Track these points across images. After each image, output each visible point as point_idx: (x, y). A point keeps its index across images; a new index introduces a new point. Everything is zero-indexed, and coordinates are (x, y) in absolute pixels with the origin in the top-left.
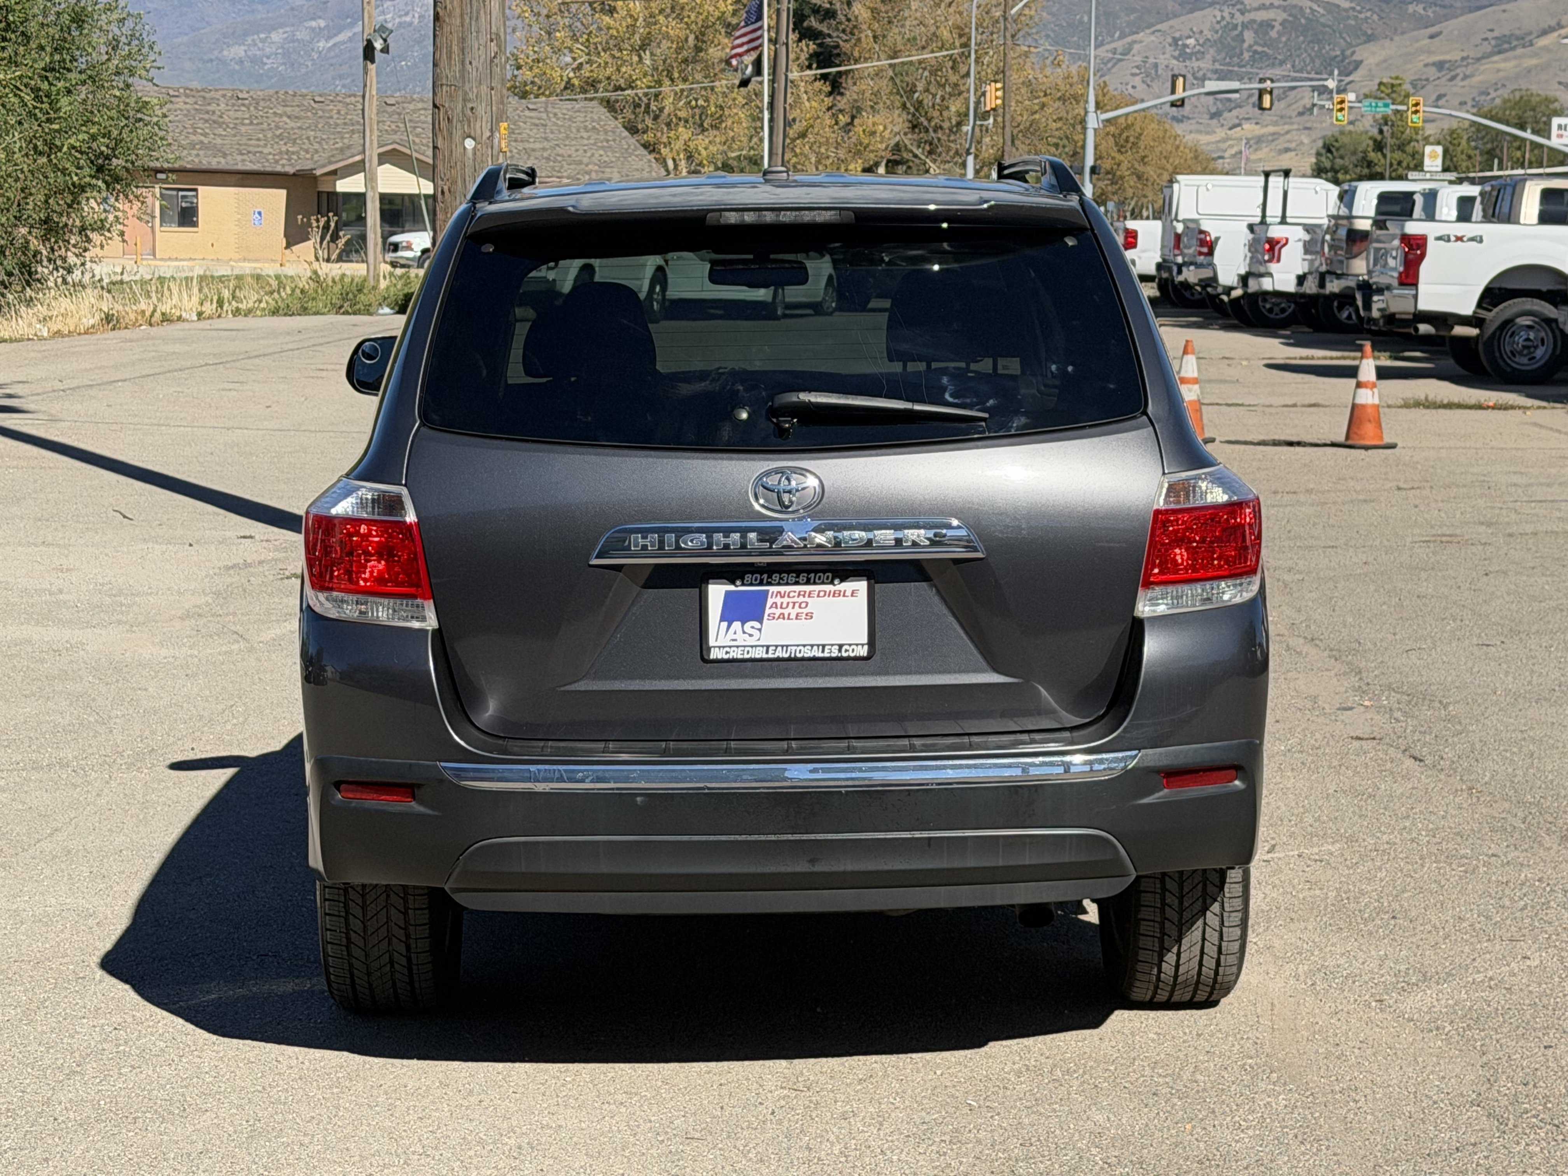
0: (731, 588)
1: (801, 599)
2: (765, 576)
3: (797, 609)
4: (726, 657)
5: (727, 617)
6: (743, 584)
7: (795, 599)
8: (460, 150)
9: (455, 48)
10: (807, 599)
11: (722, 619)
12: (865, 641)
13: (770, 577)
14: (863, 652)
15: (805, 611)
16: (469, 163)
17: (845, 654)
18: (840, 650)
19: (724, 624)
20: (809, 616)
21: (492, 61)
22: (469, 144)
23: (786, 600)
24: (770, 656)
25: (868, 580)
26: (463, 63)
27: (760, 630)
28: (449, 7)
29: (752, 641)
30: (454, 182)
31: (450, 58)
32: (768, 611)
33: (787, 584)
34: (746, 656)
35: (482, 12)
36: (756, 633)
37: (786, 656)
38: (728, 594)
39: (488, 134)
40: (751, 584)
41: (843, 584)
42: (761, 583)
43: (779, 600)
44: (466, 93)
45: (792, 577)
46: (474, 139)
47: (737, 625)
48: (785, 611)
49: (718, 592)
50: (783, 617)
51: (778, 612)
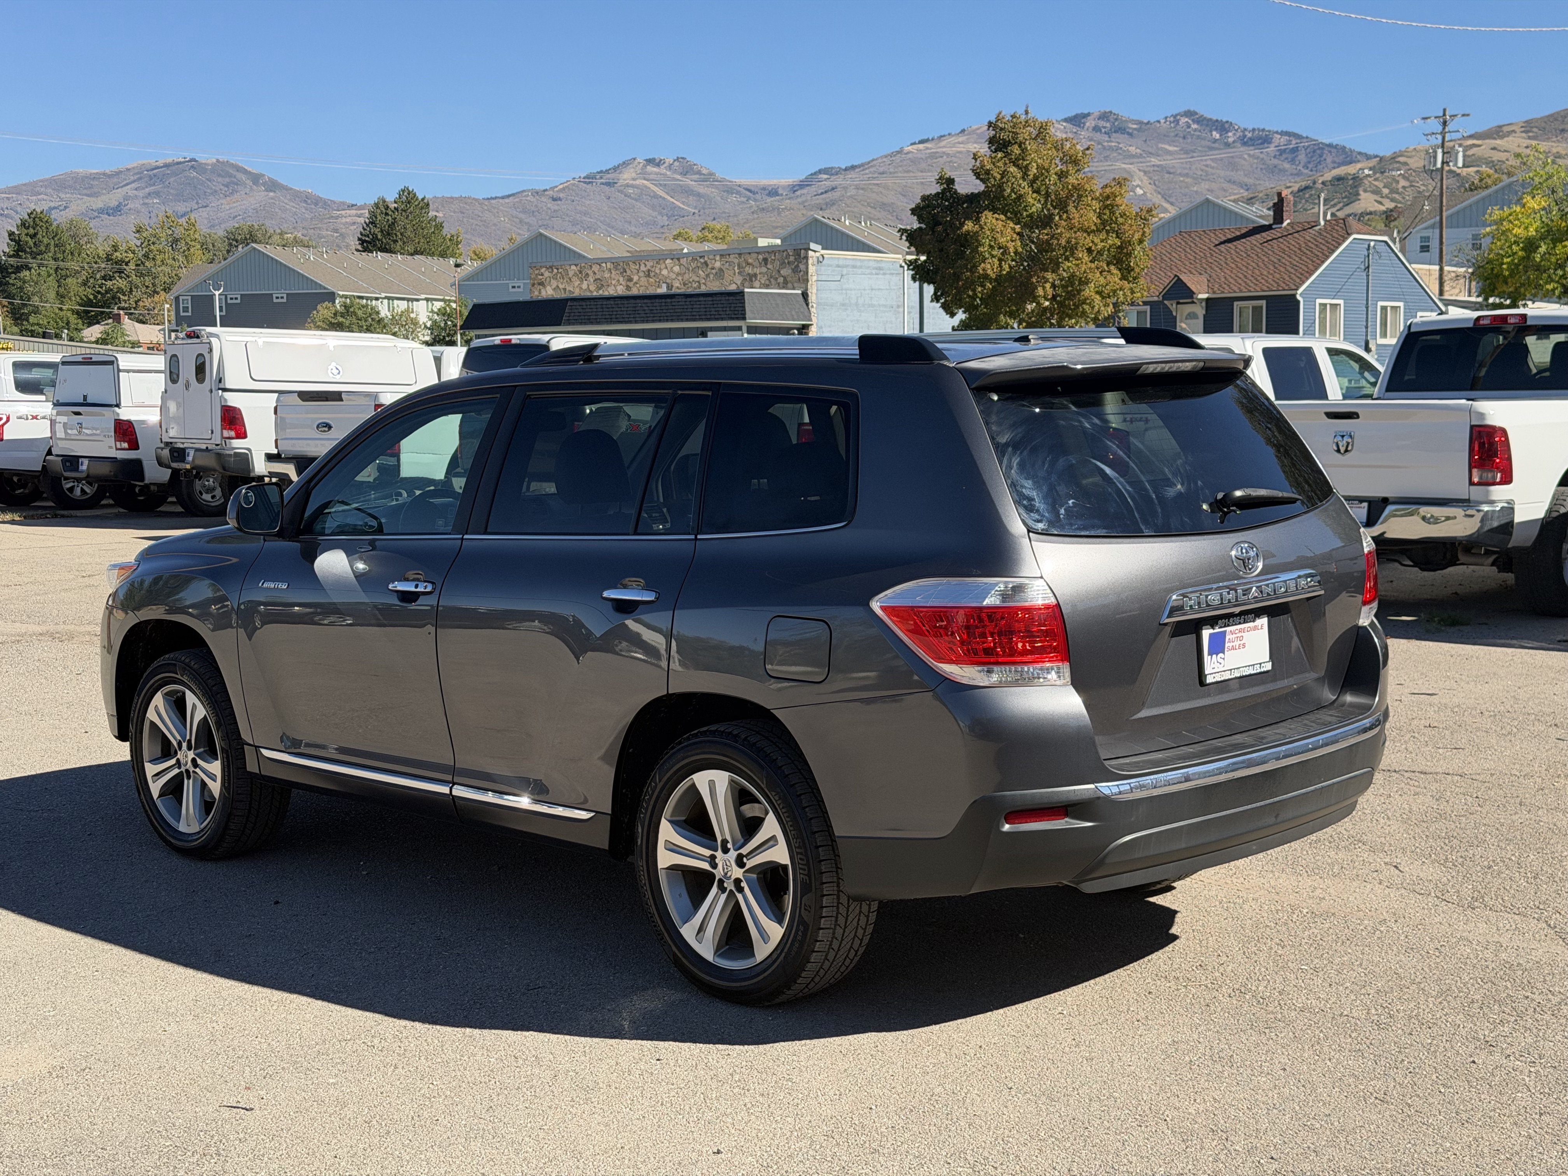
0: (1211, 631)
1: (1240, 634)
2: (1224, 622)
3: (1239, 642)
4: (1212, 681)
5: (1210, 654)
10: (1243, 634)
12: (1269, 659)
14: (1268, 667)
15: (1242, 642)
17: (1260, 670)
19: (1210, 657)
23: (1234, 636)
24: (1233, 677)
25: (1269, 617)
27: (1224, 660)
29: (1221, 668)
32: (1227, 645)
33: (1233, 625)
34: (1224, 679)
36: (1222, 662)
37: (1240, 676)
38: (1211, 636)
40: (1219, 628)
41: (1258, 622)
42: (1224, 626)
43: (1231, 637)
45: (1236, 619)
47: (1214, 656)
48: (1234, 644)
49: (1206, 633)
50: (1233, 648)
51: (1230, 645)
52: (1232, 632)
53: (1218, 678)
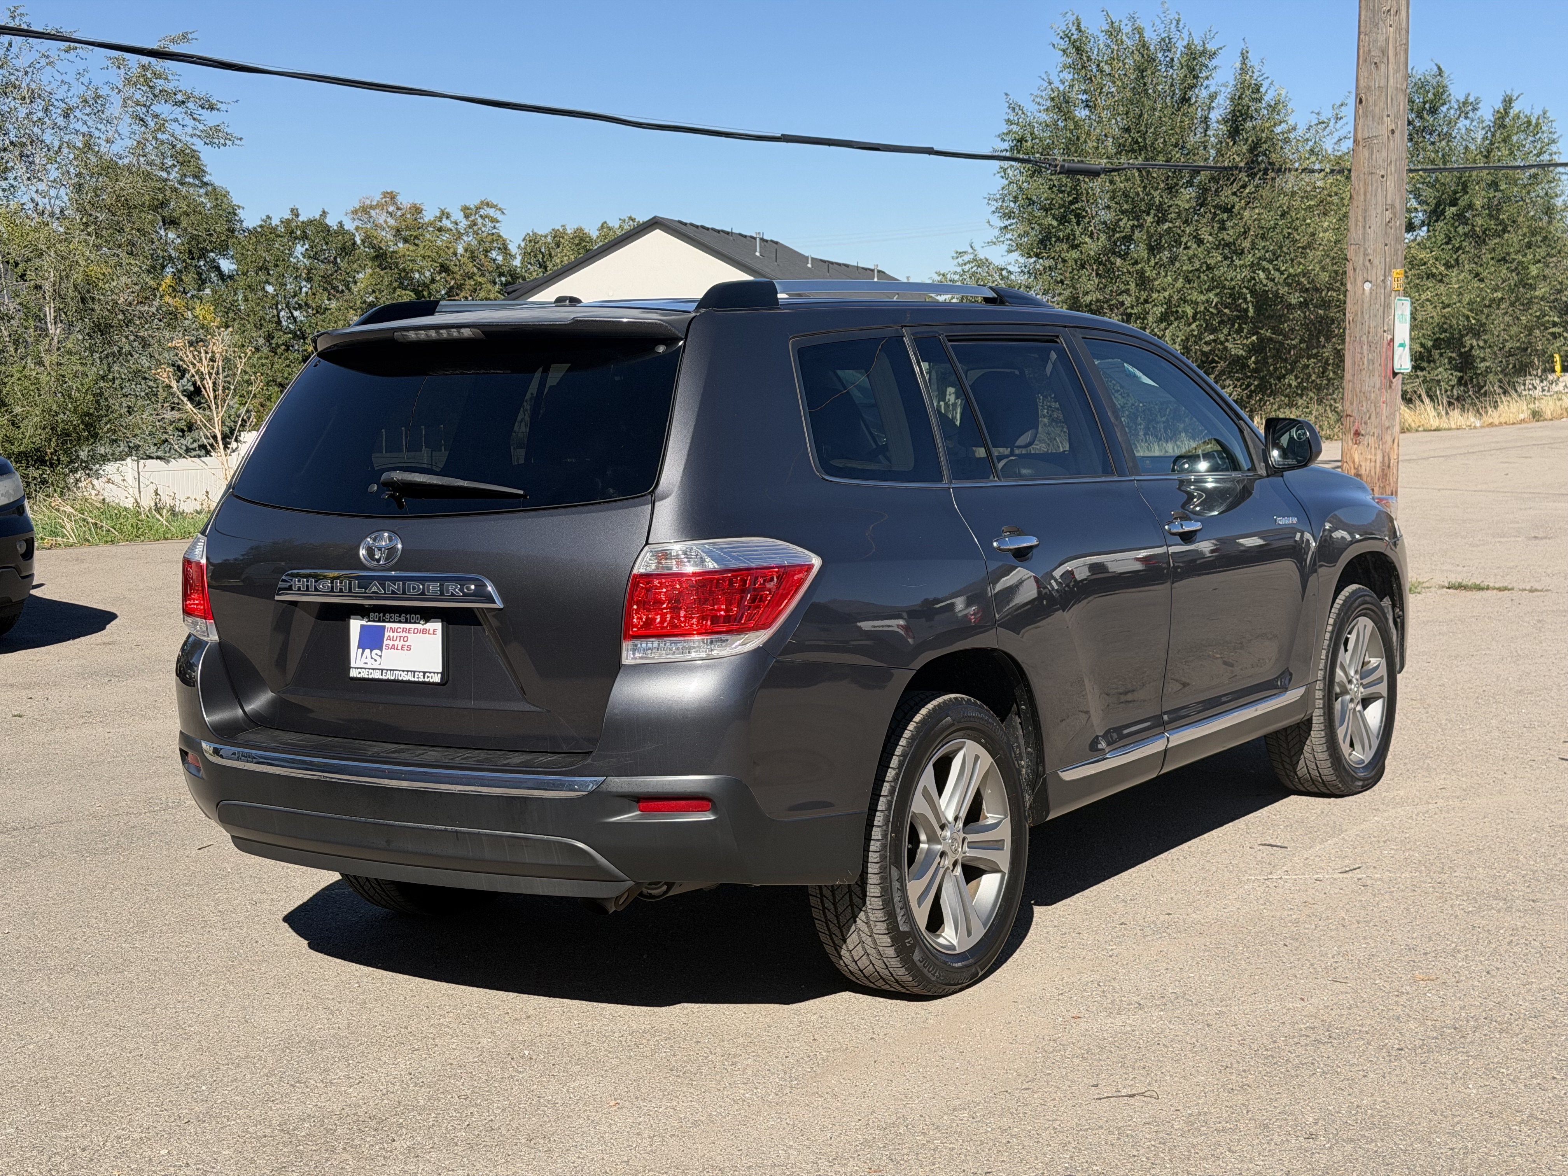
0: (364, 622)
1: (404, 634)
2: (381, 615)
3: (402, 643)
4: (359, 676)
5: (362, 645)
6: (369, 621)
7: (401, 634)
8: (1360, 291)
9: (1360, 218)
10: (407, 635)
11: (359, 647)
12: (440, 670)
13: (384, 616)
14: (437, 679)
15: (407, 644)
16: (1367, 300)
17: (427, 680)
18: (424, 677)
19: (360, 650)
20: (409, 648)
21: (1387, 225)
22: (1367, 286)
23: (395, 634)
24: (383, 677)
25: (442, 622)
26: (1364, 227)
27: (380, 656)
28: (1357, 188)
29: (376, 665)
30: (1356, 315)
31: (1356, 225)
32: (385, 642)
33: (394, 622)
34: (370, 677)
35: (1379, 190)
36: (377, 658)
37: (393, 678)
38: (362, 626)
39: (1382, 278)
40: (374, 621)
41: (428, 624)
42: (379, 621)
43: (391, 634)
44: (1366, 249)
45: (396, 617)
46: (1370, 282)
47: (367, 651)
48: (396, 643)
49: (356, 625)
50: (393, 647)
51: (391, 643)
52: (393, 630)
53: (364, 674)
